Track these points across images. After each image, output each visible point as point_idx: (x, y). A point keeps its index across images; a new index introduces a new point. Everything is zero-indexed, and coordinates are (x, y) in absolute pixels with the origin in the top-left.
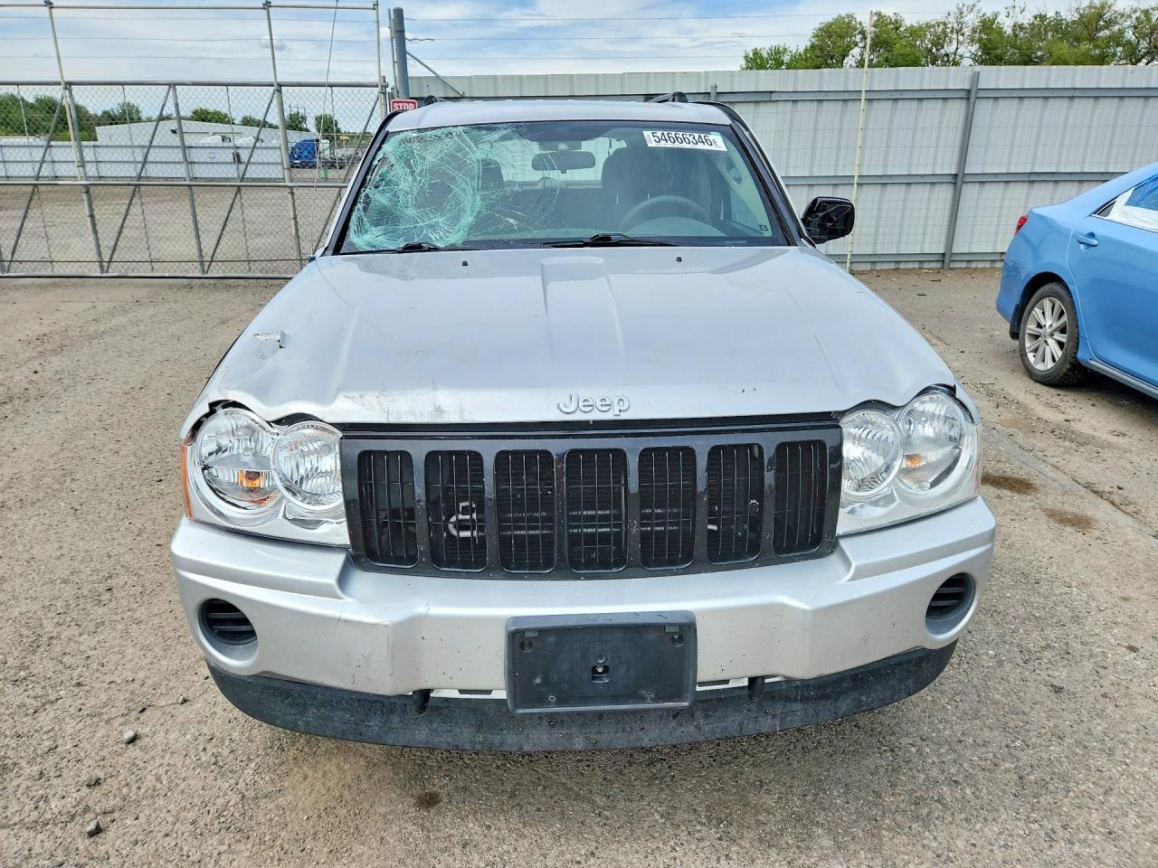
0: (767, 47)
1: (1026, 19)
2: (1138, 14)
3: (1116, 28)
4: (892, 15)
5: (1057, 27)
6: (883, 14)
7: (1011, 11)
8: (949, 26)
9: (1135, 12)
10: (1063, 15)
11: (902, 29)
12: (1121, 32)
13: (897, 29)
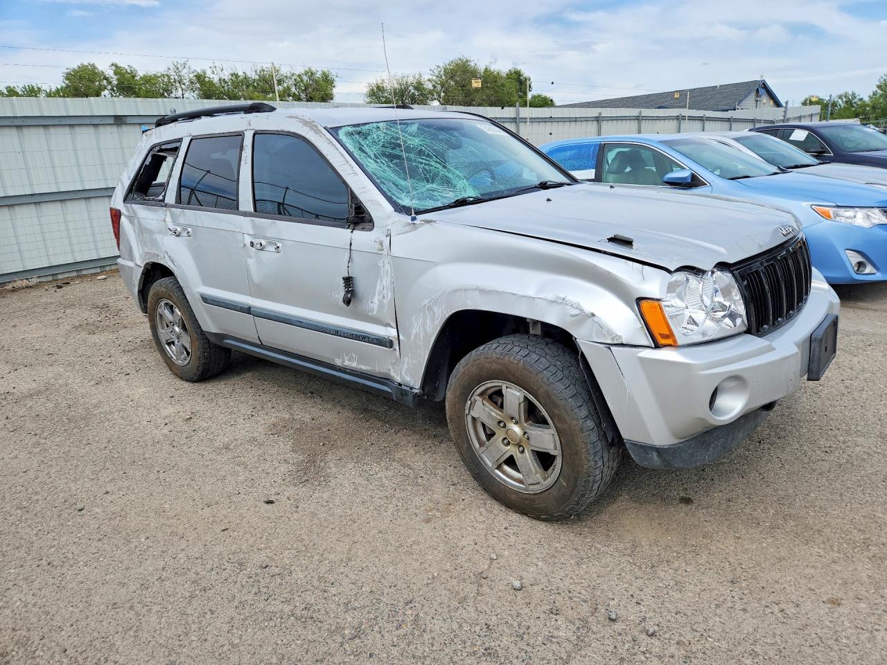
0: (21, 86)
1: (226, 75)
2: (295, 77)
3: (285, 85)
4: (126, 67)
5: (246, 82)
6: (118, 65)
7: (214, 70)
8: (172, 77)
9: (293, 75)
10: (248, 74)
11: (138, 78)
12: (289, 88)
13: (134, 77)
